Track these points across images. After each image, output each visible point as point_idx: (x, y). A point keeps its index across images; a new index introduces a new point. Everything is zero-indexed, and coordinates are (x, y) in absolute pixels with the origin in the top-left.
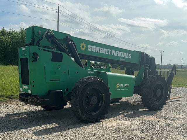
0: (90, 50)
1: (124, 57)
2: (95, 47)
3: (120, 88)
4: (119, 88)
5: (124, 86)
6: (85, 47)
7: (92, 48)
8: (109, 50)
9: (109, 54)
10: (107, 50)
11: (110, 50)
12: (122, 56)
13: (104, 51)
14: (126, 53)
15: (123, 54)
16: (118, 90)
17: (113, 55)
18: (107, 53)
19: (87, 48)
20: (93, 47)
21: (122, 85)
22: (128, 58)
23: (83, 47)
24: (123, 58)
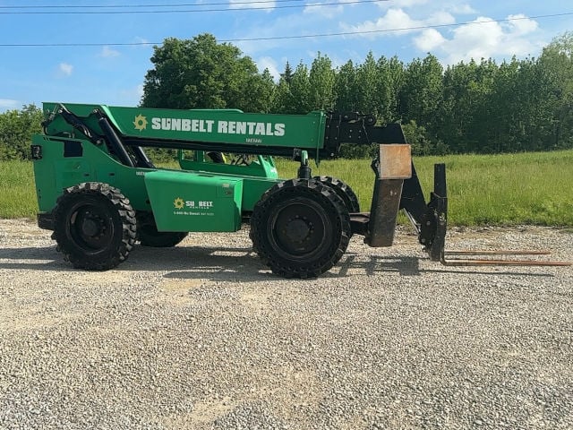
0: (156, 127)
1: (257, 133)
2: (169, 120)
3: (186, 208)
4: (182, 210)
5: (197, 204)
6: (145, 122)
7: (161, 123)
8: (207, 122)
9: (210, 130)
10: (202, 122)
11: (210, 123)
12: (251, 132)
13: (195, 125)
14: (263, 124)
15: (255, 127)
16: (181, 213)
17: (220, 131)
18: (202, 130)
19: (150, 124)
20: (164, 120)
21: (191, 204)
22: (272, 134)
23: (140, 123)
24: (254, 136)
